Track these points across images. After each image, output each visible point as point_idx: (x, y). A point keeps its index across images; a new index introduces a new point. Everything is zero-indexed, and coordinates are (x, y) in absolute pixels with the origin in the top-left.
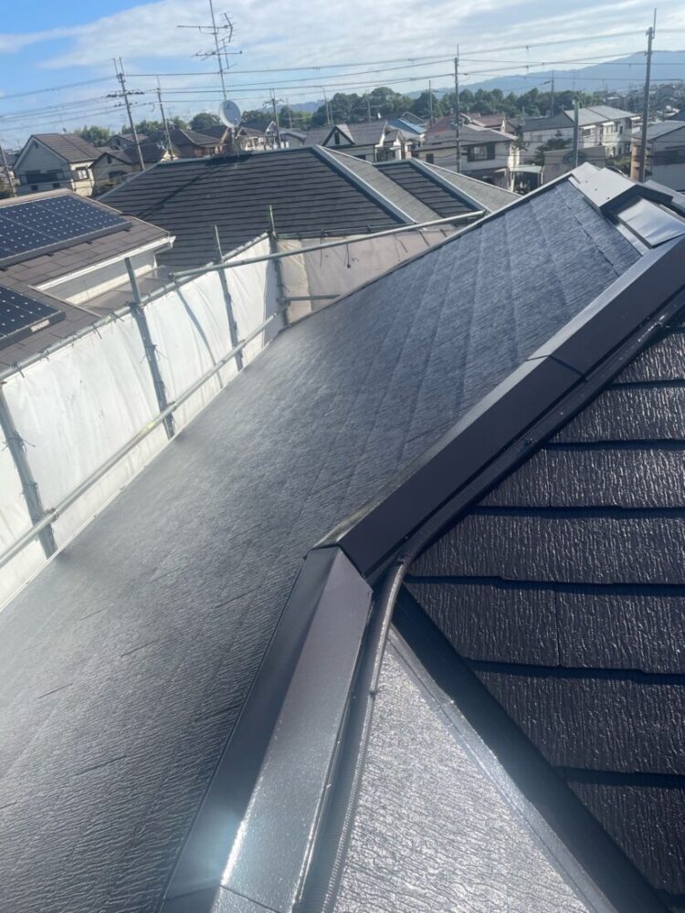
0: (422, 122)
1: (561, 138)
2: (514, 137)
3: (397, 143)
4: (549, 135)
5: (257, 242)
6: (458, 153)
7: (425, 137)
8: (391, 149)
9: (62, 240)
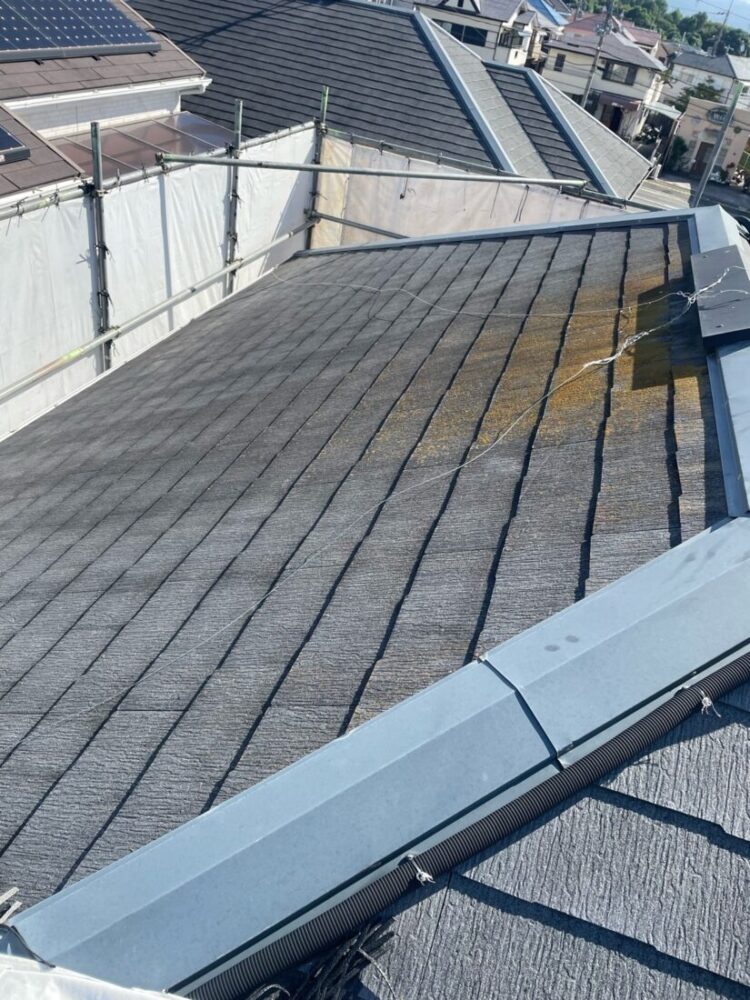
0: (566, 11)
1: (712, 84)
2: (662, 67)
3: (529, 29)
4: (700, 77)
5: (295, 132)
6: (594, 65)
7: (563, 31)
8: (520, 34)
9: (60, 45)
